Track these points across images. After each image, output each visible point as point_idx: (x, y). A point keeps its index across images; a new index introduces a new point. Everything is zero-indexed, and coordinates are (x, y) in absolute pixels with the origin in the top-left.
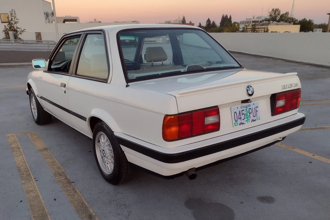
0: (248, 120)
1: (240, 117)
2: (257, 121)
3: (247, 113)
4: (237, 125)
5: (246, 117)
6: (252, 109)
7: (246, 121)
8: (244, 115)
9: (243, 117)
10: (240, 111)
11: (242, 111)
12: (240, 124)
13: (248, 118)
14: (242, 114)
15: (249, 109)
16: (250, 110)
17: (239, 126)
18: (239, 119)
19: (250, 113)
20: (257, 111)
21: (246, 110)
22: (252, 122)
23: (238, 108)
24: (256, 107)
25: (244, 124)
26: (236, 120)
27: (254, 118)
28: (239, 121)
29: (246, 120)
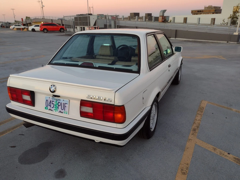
0: (56, 109)
1: (50, 105)
2: (63, 114)
3: (56, 105)
4: (47, 109)
5: (55, 107)
6: (61, 103)
7: (55, 110)
8: (53, 104)
9: (52, 106)
10: (51, 101)
11: (52, 101)
12: (49, 110)
13: (57, 108)
14: (52, 104)
15: (59, 102)
16: (59, 104)
17: (48, 110)
18: (49, 106)
19: (58, 106)
20: (65, 107)
21: (56, 102)
22: (59, 112)
23: (49, 98)
24: (65, 103)
25: (52, 111)
26: (47, 106)
27: (62, 111)
28: (49, 107)
29: (54, 108)
